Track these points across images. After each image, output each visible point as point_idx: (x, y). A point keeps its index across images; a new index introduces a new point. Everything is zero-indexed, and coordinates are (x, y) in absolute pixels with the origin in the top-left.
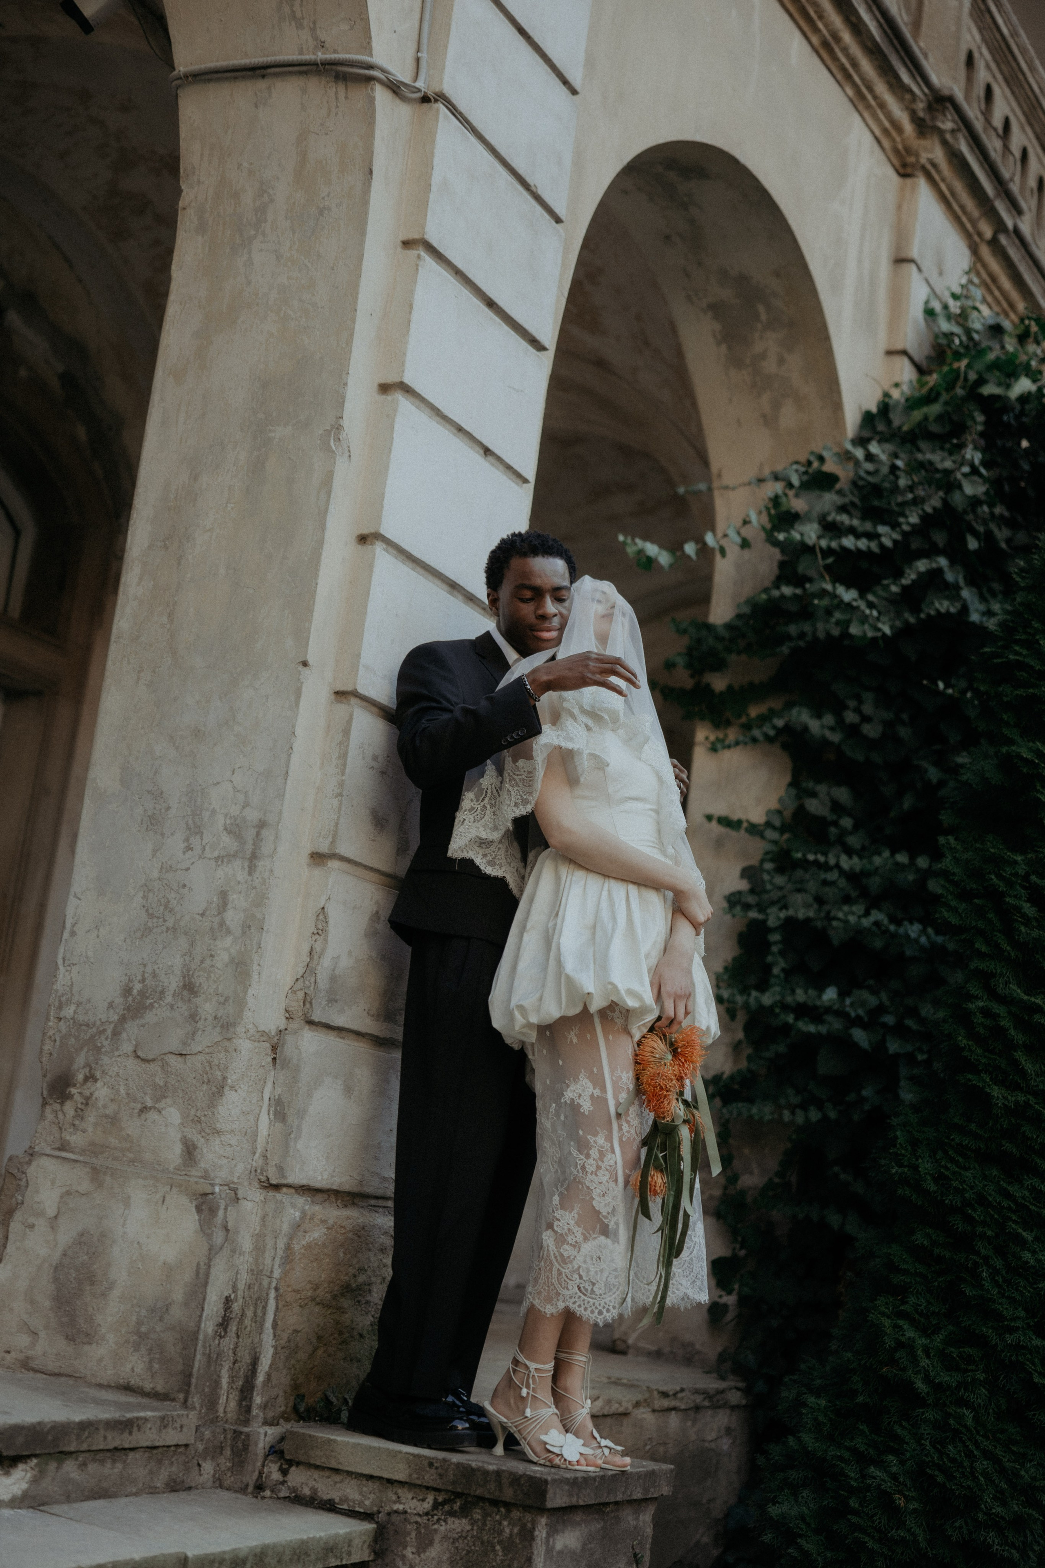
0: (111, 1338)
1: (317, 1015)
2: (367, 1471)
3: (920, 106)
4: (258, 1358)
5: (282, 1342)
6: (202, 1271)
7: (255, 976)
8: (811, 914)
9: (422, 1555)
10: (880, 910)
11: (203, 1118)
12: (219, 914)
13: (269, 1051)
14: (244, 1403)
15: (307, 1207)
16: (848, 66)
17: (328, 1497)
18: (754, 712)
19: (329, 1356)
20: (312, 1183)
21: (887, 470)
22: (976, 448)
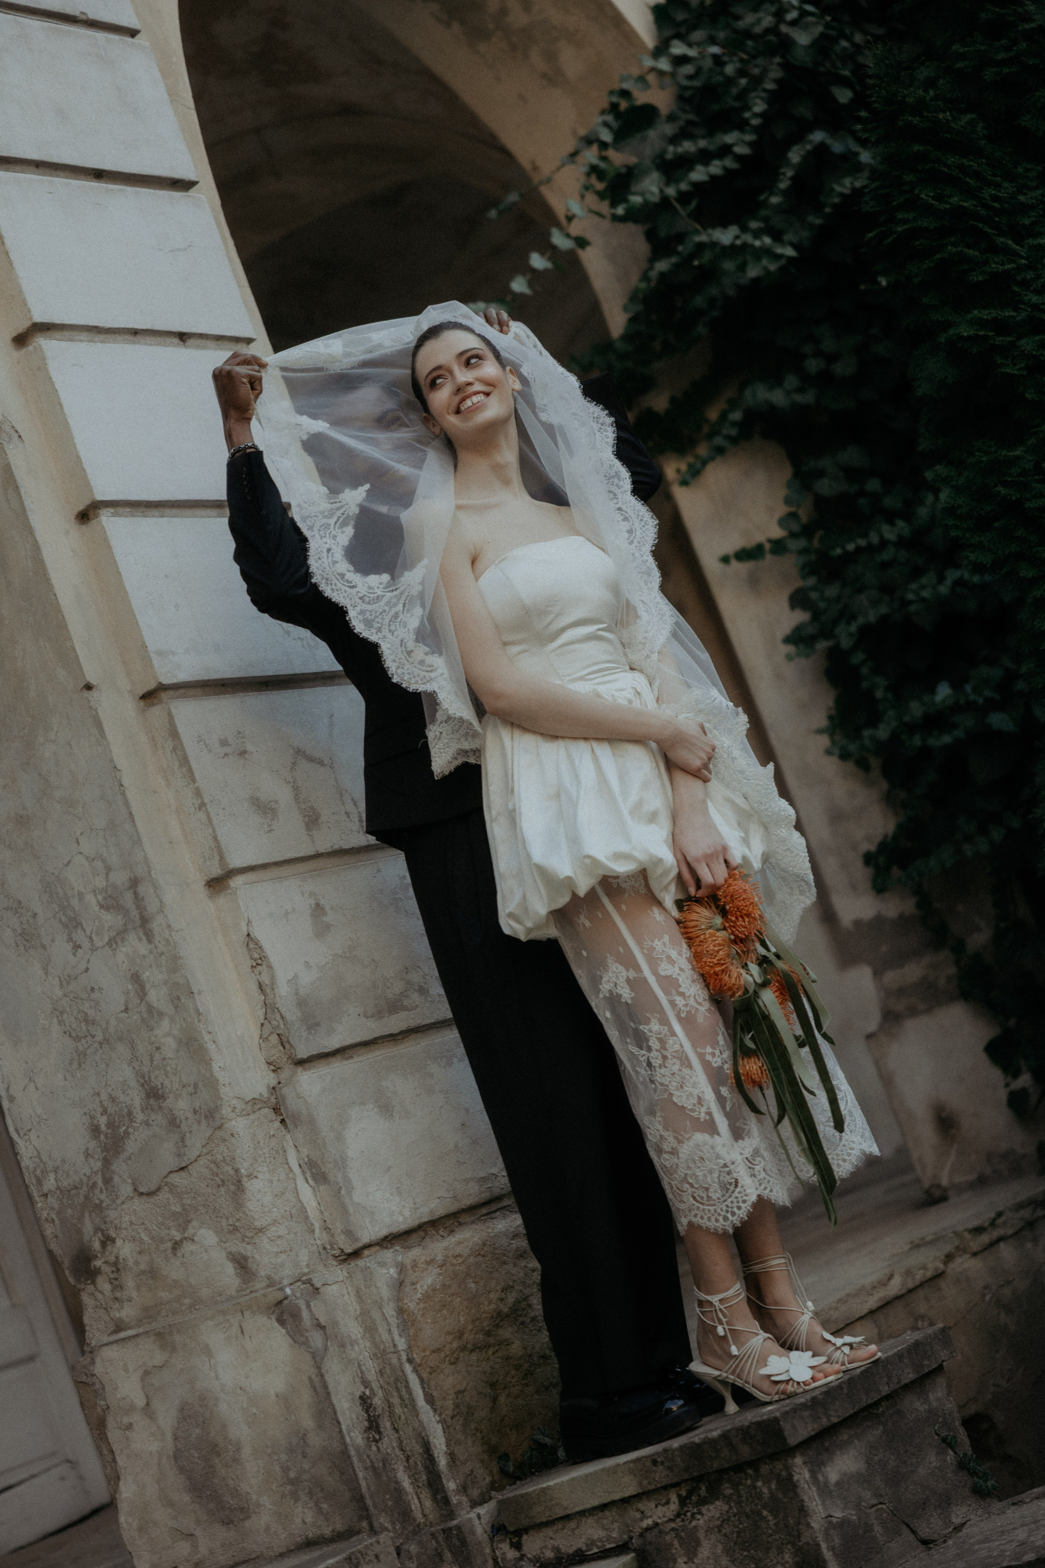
0: (265, 1501)
1: (303, 1052)
2: (596, 1502)
4: (428, 1442)
5: (449, 1412)
6: (317, 1385)
7: (211, 1047)
8: (883, 610)
9: (696, 1561)
11: (237, 1224)
12: (142, 1000)
13: (272, 1115)
14: (439, 1497)
15: (402, 1258)
17: (574, 1548)
18: (713, 415)
19: (516, 1398)
20: (395, 1229)
21: (708, 63)
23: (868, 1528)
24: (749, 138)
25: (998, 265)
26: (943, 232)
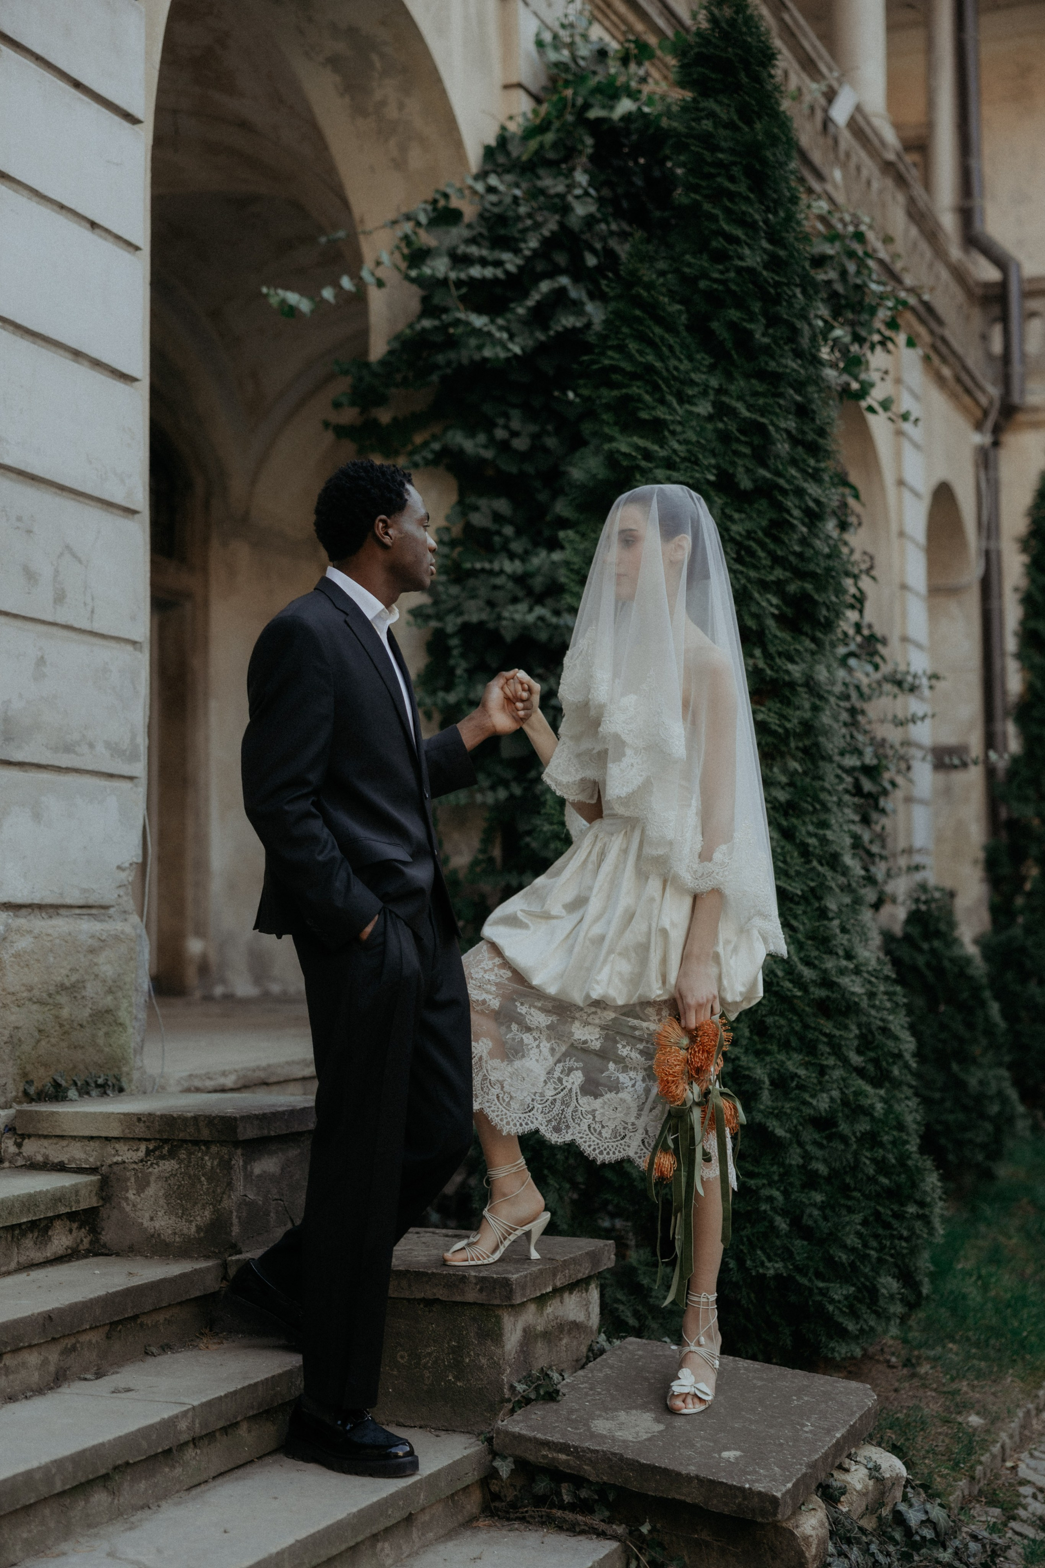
2: (87, 1133)
5: (5, 1039)
8: (484, 616)
9: (142, 1195)
10: (543, 605)
15: (10, 921)
17: (58, 1160)
18: (418, 440)
19: (53, 1046)
20: (12, 900)
21: (508, 200)
22: (586, 171)
23: (267, 1214)
25: (661, 413)
26: (634, 376)
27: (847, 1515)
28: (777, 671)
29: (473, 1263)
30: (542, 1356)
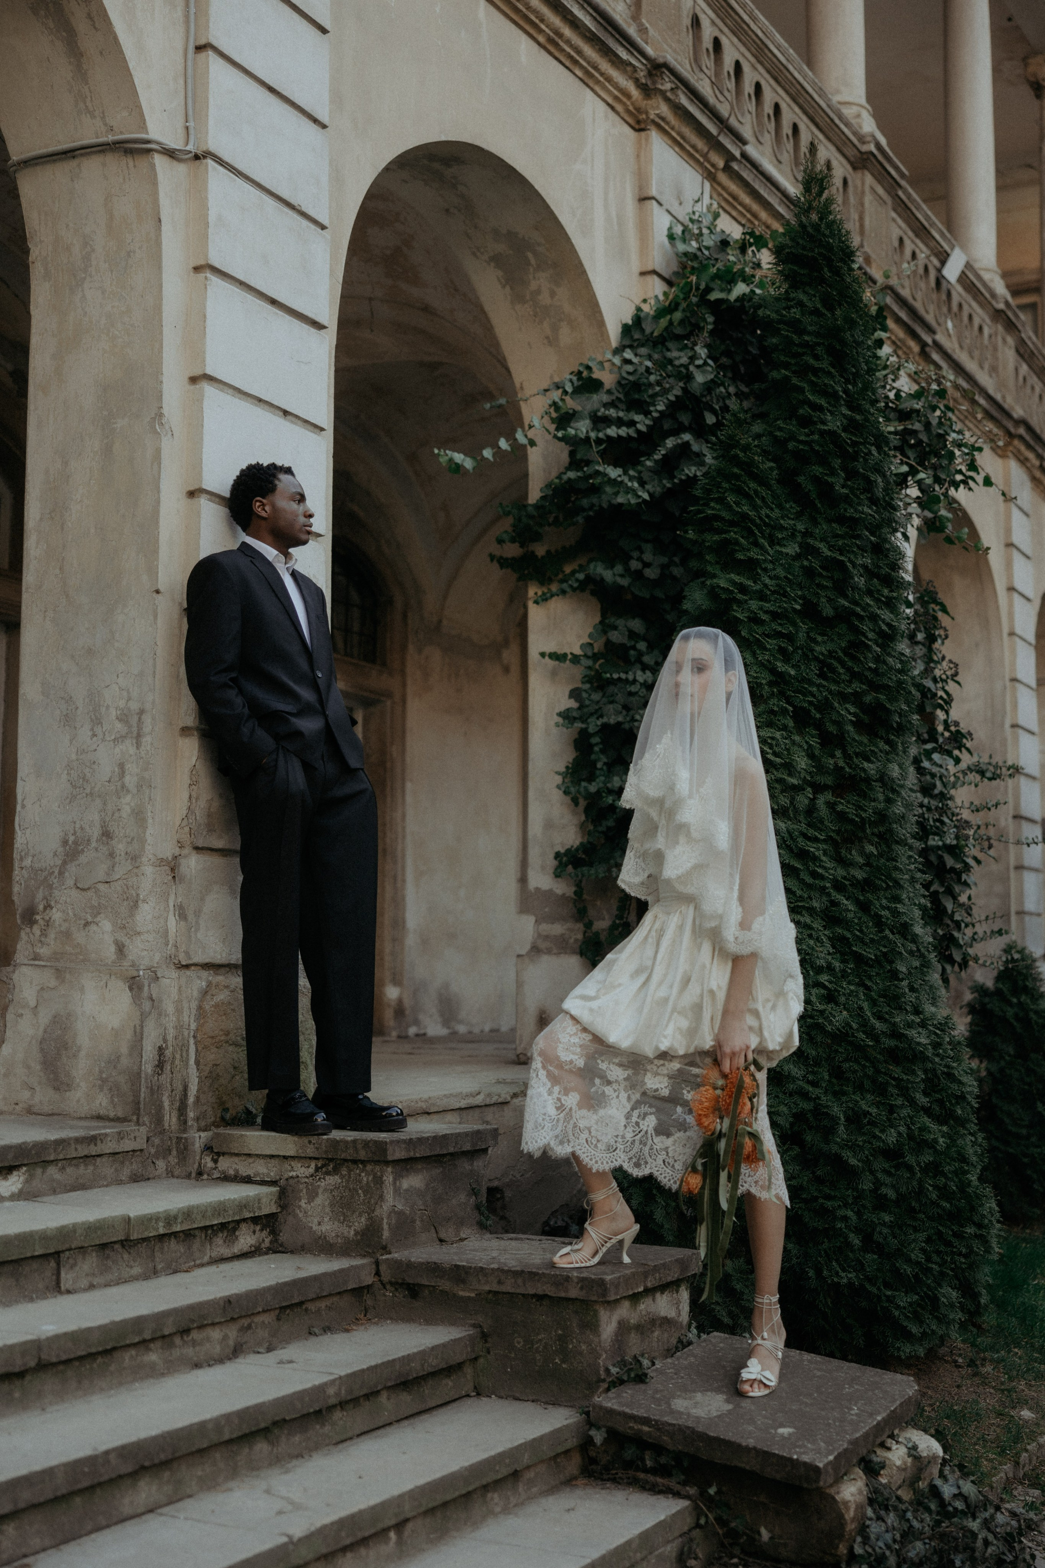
0: (83, 1084)
1: (202, 843)
2: (268, 1152)
3: (642, 74)
4: (187, 1086)
5: (206, 1074)
6: (138, 1031)
7: (150, 821)
8: (620, 719)
9: (312, 1204)
11: (127, 925)
12: (120, 779)
13: (169, 872)
14: (182, 1118)
15: (210, 978)
16: (573, 53)
17: (246, 1174)
18: (568, 569)
20: (214, 961)
21: (642, 369)
22: (707, 346)
23: (414, 1221)
24: (648, 422)
25: (754, 553)
26: (732, 523)
27: (884, 1486)
28: (854, 769)
29: (577, 1265)
30: (634, 1345)
